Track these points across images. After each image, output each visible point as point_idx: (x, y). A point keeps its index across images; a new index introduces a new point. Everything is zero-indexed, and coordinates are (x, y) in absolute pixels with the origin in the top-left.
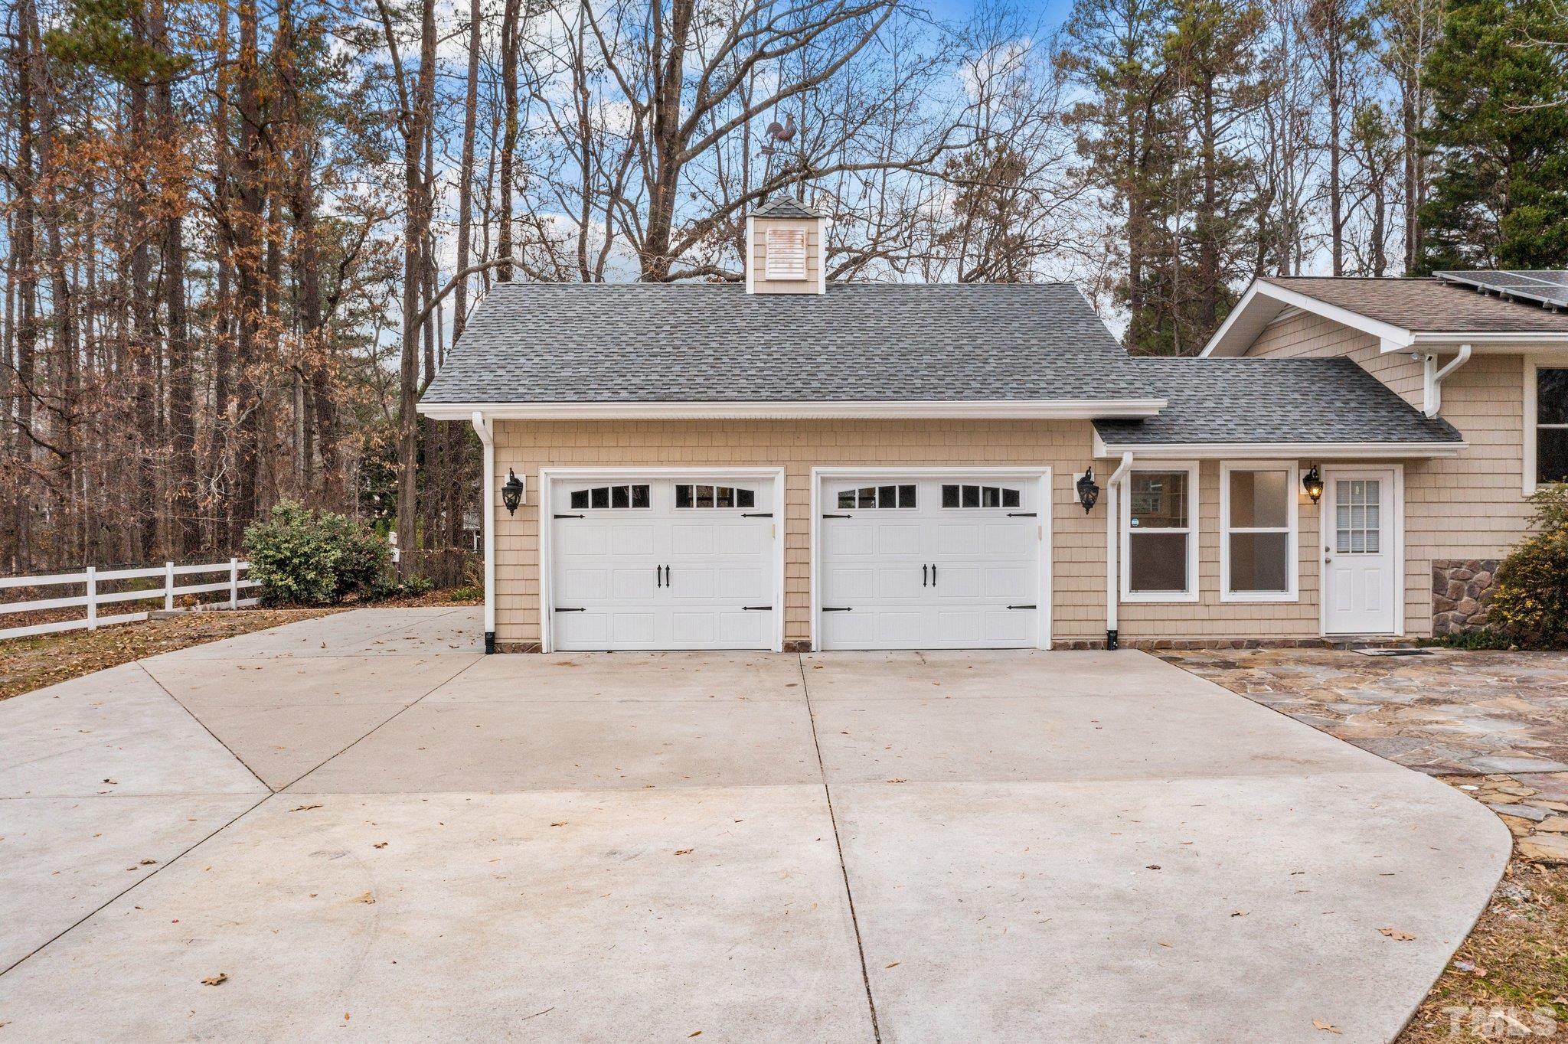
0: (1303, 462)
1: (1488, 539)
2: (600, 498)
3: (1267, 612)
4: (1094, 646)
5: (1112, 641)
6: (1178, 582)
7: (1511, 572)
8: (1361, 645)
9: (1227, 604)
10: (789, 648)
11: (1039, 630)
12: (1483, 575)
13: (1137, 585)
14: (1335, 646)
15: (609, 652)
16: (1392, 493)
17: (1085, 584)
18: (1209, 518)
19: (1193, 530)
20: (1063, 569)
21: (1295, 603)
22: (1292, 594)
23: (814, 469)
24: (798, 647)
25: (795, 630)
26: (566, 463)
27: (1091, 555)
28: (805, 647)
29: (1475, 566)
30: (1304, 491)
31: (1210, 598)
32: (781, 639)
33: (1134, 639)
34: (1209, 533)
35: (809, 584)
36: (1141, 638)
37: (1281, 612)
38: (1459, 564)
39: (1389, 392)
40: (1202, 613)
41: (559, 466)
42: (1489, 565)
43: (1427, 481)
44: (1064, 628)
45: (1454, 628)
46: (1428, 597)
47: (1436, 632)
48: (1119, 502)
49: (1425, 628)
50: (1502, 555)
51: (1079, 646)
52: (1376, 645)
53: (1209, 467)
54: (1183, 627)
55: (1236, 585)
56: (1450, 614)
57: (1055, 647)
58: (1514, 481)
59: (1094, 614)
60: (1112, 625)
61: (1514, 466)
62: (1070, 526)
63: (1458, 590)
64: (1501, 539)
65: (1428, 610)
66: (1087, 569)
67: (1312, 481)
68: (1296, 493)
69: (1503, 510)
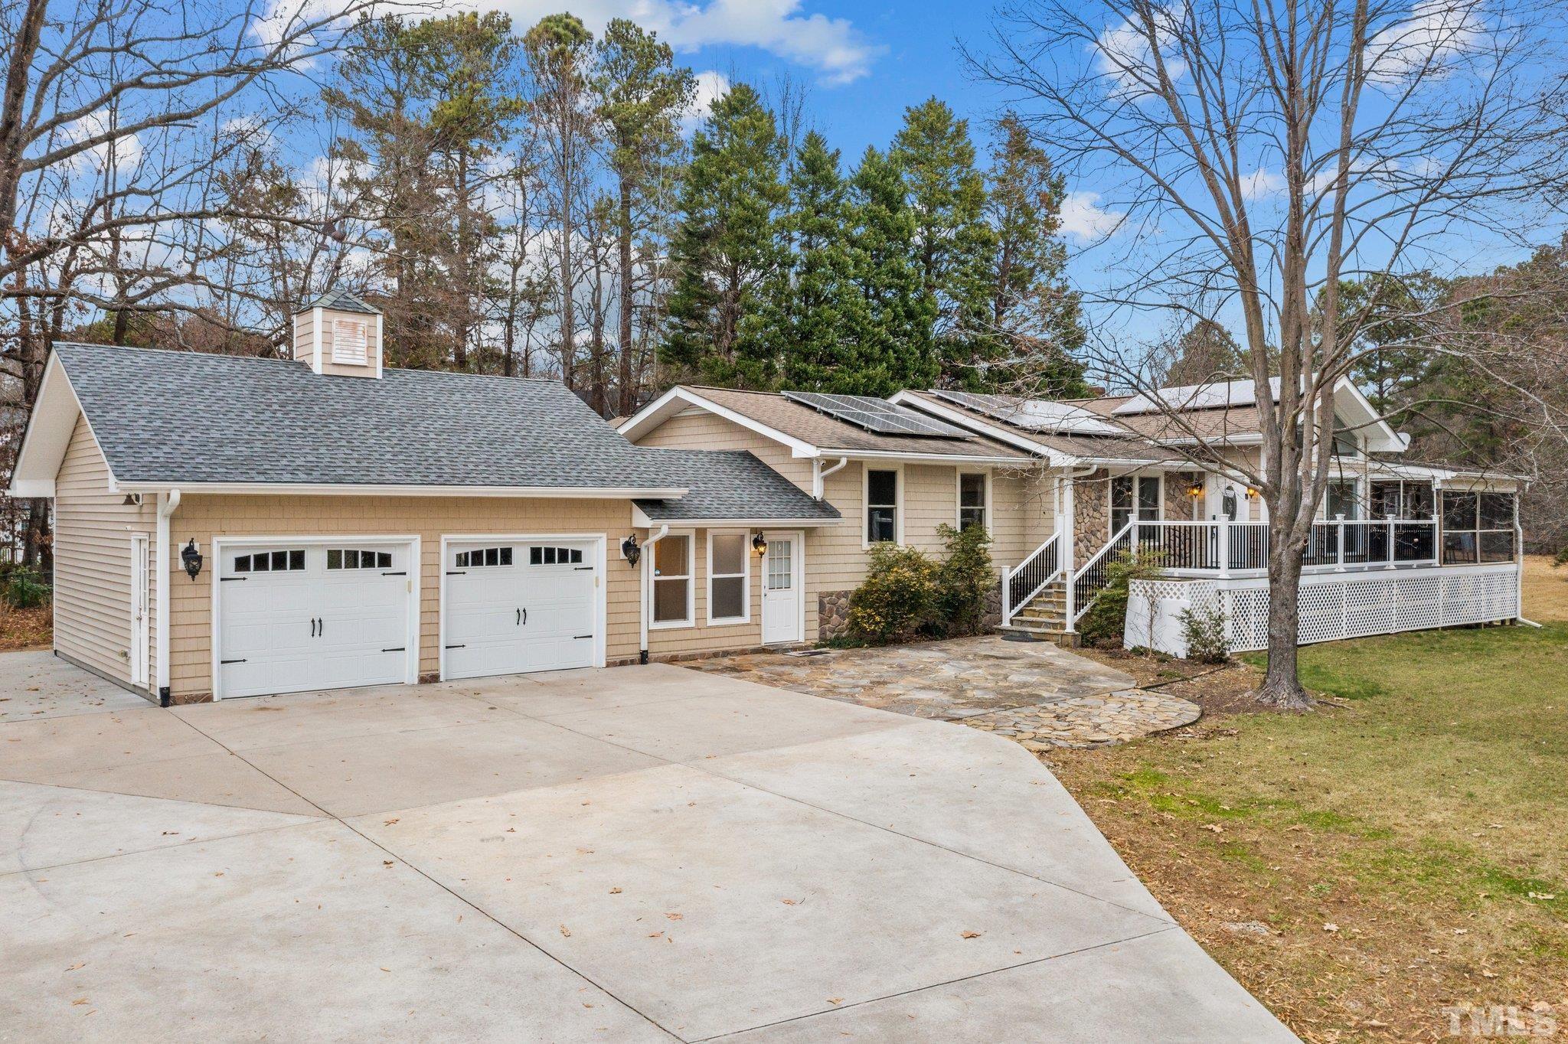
0: (754, 530)
1: (845, 577)
2: (261, 562)
3: (732, 631)
4: (632, 662)
5: (644, 658)
6: (682, 614)
7: (859, 599)
8: (786, 650)
9: (710, 627)
10: (423, 680)
11: (597, 653)
12: (843, 600)
13: (657, 618)
14: (772, 652)
15: (274, 695)
16: (798, 548)
17: (627, 618)
18: (702, 568)
19: (691, 577)
20: (614, 608)
21: (748, 625)
22: (746, 618)
23: (444, 537)
24: (430, 679)
25: (428, 665)
26: (237, 533)
27: (631, 597)
28: (435, 679)
29: (839, 595)
30: (753, 549)
31: (701, 624)
32: (416, 674)
33: (656, 655)
34: (701, 578)
35: (438, 628)
36: (661, 655)
37: (739, 631)
38: (831, 594)
39: (786, 481)
40: (696, 634)
41: (230, 535)
42: (846, 594)
43: (816, 541)
44: (614, 651)
45: (830, 636)
46: (816, 616)
47: (821, 639)
48: (648, 557)
49: (815, 636)
50: (853, 587)
51: (623, 663)
52: (794, 649)
53: (701, 533)
54: (684, 645)
55: (716, 614)
56: (827, 626)
57: (608, 666)
58: (857, 541)
59: (633, 639)
60: (644, 647)
61: (857, 532)
62: (618, 576)
63: (831, 610)
64: (851, 577)
65: (816, 625)
66: (628, 607)
67: (757, 542)
68: (749, 550)
69: (853, 559)
